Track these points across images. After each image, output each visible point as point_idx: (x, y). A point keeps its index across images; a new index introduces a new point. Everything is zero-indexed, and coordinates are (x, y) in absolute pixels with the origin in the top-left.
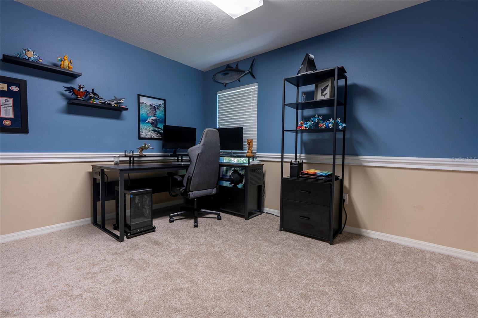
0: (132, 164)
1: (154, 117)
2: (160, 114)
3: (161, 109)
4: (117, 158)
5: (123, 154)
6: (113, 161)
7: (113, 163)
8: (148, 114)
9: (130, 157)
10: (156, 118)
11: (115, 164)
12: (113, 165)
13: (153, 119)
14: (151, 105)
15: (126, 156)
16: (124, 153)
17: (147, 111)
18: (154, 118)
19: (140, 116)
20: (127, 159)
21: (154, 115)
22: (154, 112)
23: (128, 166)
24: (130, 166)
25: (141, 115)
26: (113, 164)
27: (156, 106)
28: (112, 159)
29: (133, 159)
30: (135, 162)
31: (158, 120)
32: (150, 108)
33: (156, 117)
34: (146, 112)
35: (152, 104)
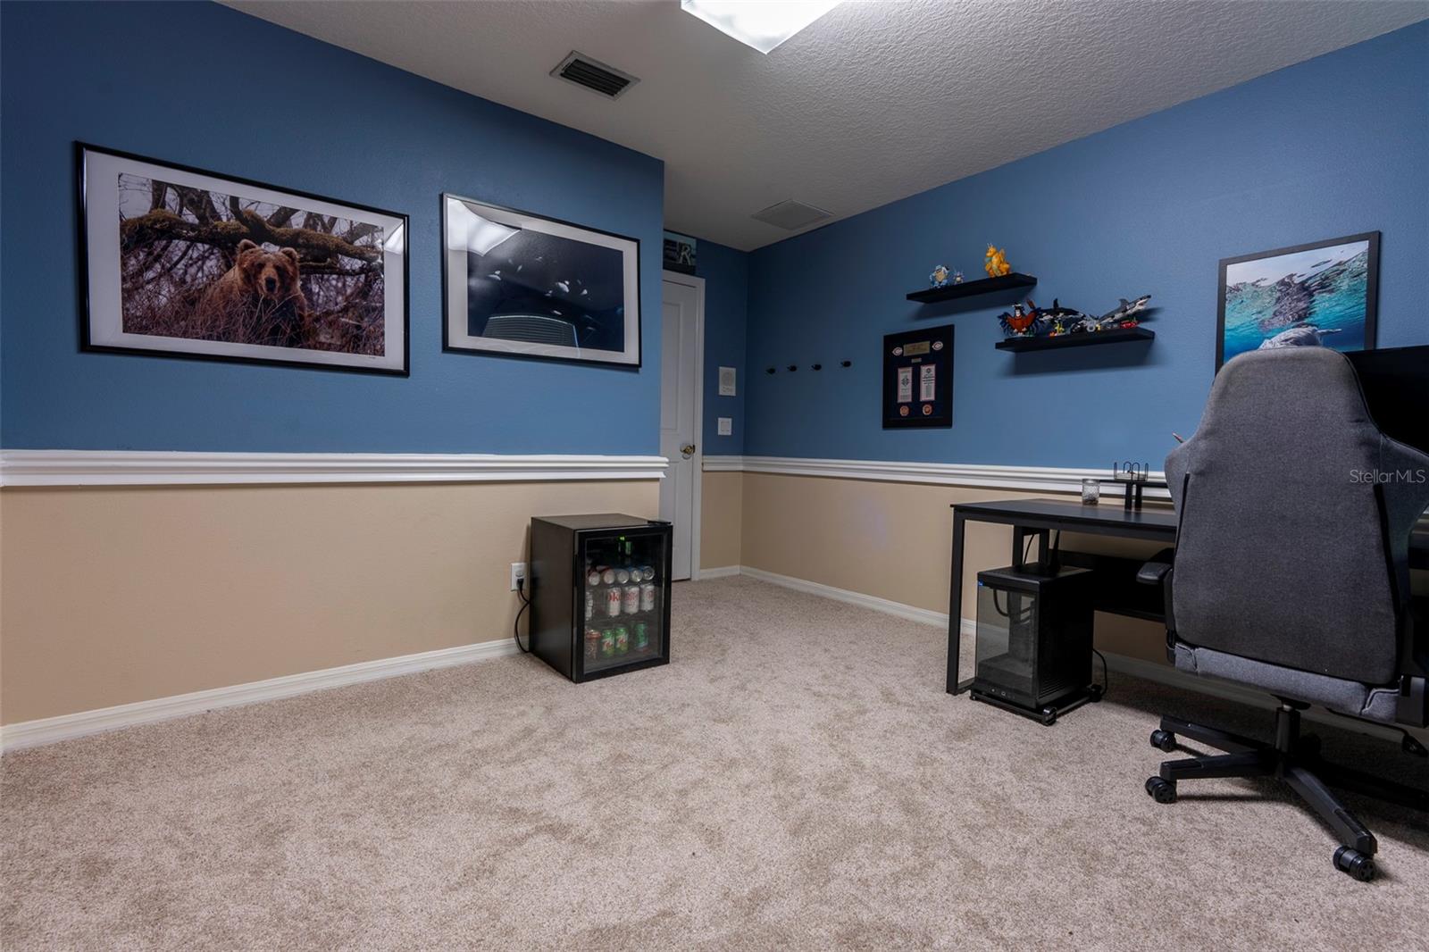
0: (1133, 510)
1: (1299, 326)
2: (1338, 308)
3: (1347, 281)
4: (1092, 485)
5: (1108, 473)
6: (1079, 494)
7: (1079, 499)
8: (1263, 321)
9: (1129, 484)
10: (1310, 328)
11: (1085, 502)
12: (1081, 505)
13: (1292, 335)
14: (1282, 283)
15: (1117, 481)
16: (1111, 472)
17: (1260, 312)
18: (1297, 330)
19: (1226, 338)
20: (1121, 490)
21: (1300, 318)
22: (1302, 305)
23: (1123, 514)
24: (1128, 514)
25: (1227, 333)
26: (1079, 503)
27: (1309, 282)
28: (1078, 488)
29: (1139, 491)
30: (1143, 501)
31: (1322, 334)
32: (1279, 294)
33: (1308, 325)
34: (1254, 317)
35: (1292, 275)
